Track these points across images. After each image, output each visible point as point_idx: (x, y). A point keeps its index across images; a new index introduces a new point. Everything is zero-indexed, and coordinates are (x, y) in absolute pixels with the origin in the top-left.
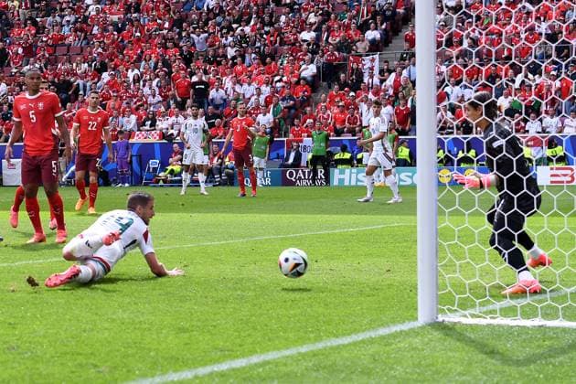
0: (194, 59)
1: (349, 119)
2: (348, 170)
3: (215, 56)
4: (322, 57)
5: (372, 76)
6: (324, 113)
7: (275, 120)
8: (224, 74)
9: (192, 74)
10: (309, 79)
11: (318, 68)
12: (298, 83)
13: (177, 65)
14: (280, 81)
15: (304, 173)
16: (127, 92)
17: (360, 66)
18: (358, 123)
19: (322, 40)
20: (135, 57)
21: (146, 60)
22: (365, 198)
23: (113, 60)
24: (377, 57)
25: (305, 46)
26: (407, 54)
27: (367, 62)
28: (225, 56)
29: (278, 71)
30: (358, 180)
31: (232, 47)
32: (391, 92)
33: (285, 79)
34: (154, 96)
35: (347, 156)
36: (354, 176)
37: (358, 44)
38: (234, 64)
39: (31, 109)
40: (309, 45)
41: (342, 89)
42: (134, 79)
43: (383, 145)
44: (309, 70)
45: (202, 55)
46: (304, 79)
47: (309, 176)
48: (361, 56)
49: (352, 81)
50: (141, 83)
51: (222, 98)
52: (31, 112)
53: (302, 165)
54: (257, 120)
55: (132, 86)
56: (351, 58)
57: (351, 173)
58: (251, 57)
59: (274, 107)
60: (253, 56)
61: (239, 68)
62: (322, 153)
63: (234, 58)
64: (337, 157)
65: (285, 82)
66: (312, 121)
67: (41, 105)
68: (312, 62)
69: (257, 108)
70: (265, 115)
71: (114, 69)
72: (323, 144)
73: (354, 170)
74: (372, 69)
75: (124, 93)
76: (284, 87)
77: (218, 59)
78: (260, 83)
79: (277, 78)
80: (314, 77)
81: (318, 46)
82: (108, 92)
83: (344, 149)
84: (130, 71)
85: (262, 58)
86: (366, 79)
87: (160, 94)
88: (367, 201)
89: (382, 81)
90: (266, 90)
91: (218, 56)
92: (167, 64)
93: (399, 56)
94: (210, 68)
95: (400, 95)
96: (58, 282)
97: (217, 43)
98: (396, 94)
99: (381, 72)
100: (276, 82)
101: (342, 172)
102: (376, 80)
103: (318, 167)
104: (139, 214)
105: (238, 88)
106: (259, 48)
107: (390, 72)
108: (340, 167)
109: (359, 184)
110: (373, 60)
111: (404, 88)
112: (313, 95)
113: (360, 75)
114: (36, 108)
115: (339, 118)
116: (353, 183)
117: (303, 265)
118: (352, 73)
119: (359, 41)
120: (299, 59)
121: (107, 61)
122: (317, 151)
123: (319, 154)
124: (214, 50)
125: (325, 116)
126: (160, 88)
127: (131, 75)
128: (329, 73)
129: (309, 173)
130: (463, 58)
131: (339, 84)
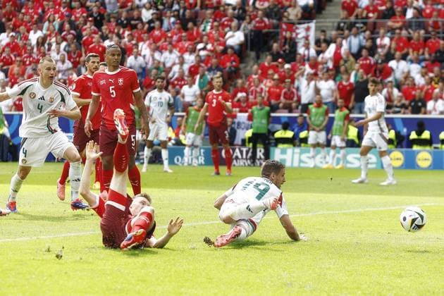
0: (104, 22)
1: (285, 93)
2: (289, 149)
3: (129, 19)
4: (249, 23)
5: (307, 46)
6: (257, 87)
7: (201, 92)
8: (140, 39)
9: (104, 38)
10: (236, 47)
11: (246, 36)
12: (224, 52)
13: (89, 28)
14: (204, 49)
15: (241, 152)
16: (30, 56)
17: (294, 35)
18: (295, 99)
19: (248, 5)
20: (36, 17)
21: (49, 22)
22: (359, 179)
23: (10, 20)
24: (313, 25)
25: (230, 11)
26: (345, 23)
27: (301, 31)
28: (139, 19)
29: (202, 38)
30: (301, 161)
31: (148, 9)
32: (330, 65)
33: (209, 46)
34: (63, 62)
35: (289, 134)
36: (296, 156)
37: (290, 10)
38: (151, 29)
39: (111, 84)
40: (234, 9)
41: (275, 59)
42: (38, 42)
43: (379, 125)
44: (236, 38)
45: (114, 17)
46: (232, 47)
47: (247, 154)
48: (293, 24)
49: (284, 51)
50: (46, 46)
51: (141, 67)
52: (111, 88)
53: (236, 142)
54: (182, 91)
55: (35, 50)
56: (284, 26)
57: (293, 153)
58: (169, 21)
59: (201, 78)
60: (172, 20)
61: (157, 33)
62: (264, 131)
63: (150, 22)
64: (278, 135)
65: (210, 51)
66: (244, 94)
67: (121, 80)
68: (238, 29)
69: (181, 79)
70: (190, 86)
71: (13, 30)
72: (264, 121)
73: (297, 150)
74: (307, 38)
75: (27, 57)
76: (208, 56)
77: (133, 22)
78: (182, 51)
79: (200, 46)
80: (241, 45)
81: (245, 11)
82: (9, 55)
83: (286, 127)
84: (32, 32)
85: (183, 23)
86: (301, 50)
87: (69, 59)
88: (361, 182)
89: (319, 53)
90: (190, 59)
91: (133, 19)
92: (73, 26)
93: (336, 24)
94: (124, 32)
95: (342, 69)
96: (224, 242)
97: (130, 4)
98: (337, 66)
99: (318, 42)
100: (200, 50)
101: (283, 152)
102: (312, 52)
103: (258, 145)
104: (272, 180)
105: (157, 55)
106: (178, 11)
107: (328, 43)
108: (281, 146)
109: (302, 165)
110: (308, 29)
111: (346, 62)
112: (242, 66)
113: (293, 44)
114: (116, 83)
115: (274, 92)
116: (296, 164)
117: (420, 218)
118: (285, 43)
119: (290, 6)
120: (223, 26)
121: (4, 20)
122: (258, 128)
123: (259, 132)
124: (128, 11)
125: (258, 90)
126: (68, 52)
127: (34, 37)
128: (258, 42)
129: (247, 152)
130: (407, 29)
131: (272, 54)
